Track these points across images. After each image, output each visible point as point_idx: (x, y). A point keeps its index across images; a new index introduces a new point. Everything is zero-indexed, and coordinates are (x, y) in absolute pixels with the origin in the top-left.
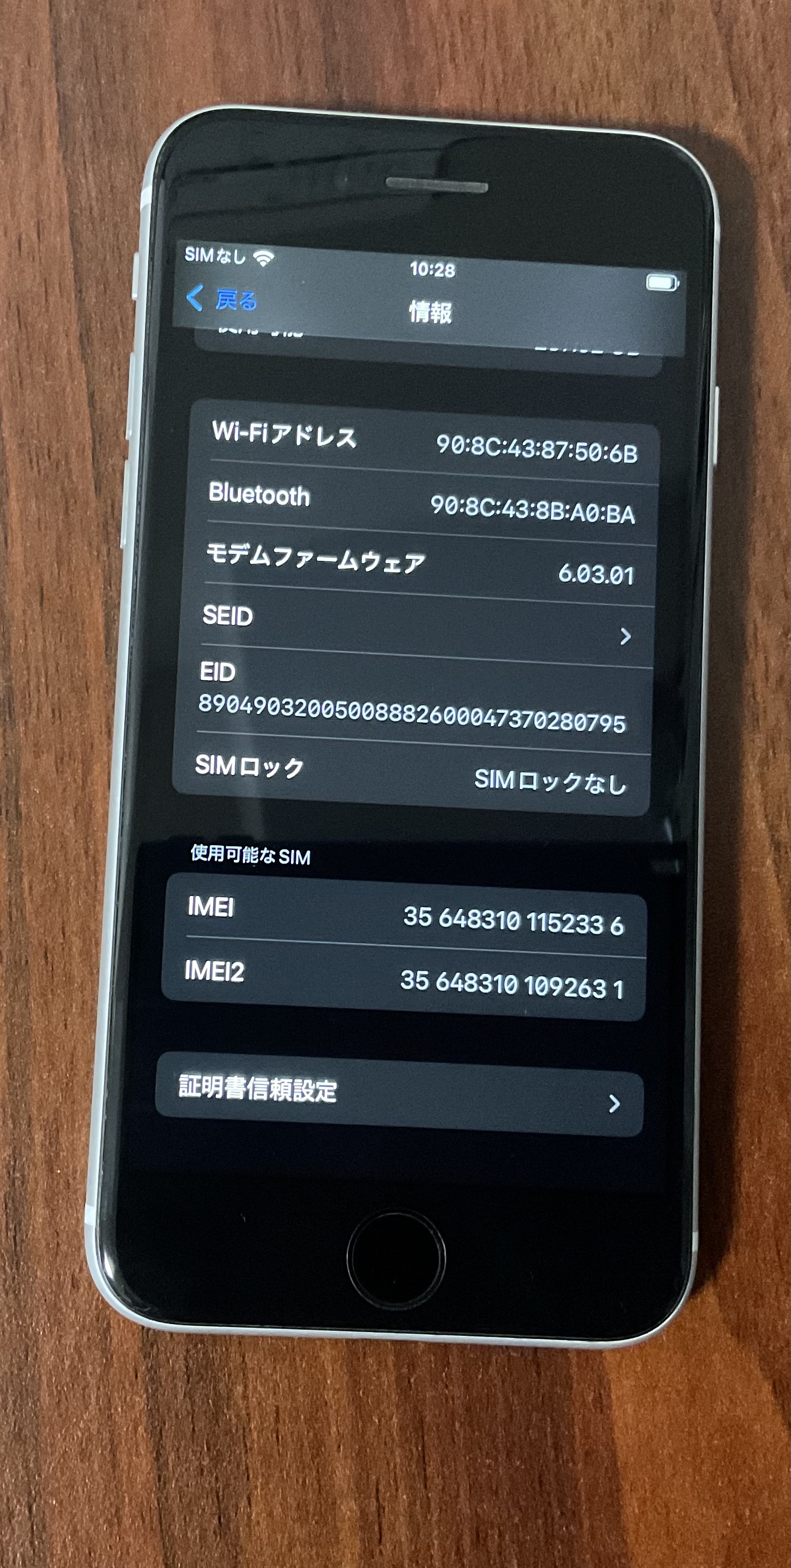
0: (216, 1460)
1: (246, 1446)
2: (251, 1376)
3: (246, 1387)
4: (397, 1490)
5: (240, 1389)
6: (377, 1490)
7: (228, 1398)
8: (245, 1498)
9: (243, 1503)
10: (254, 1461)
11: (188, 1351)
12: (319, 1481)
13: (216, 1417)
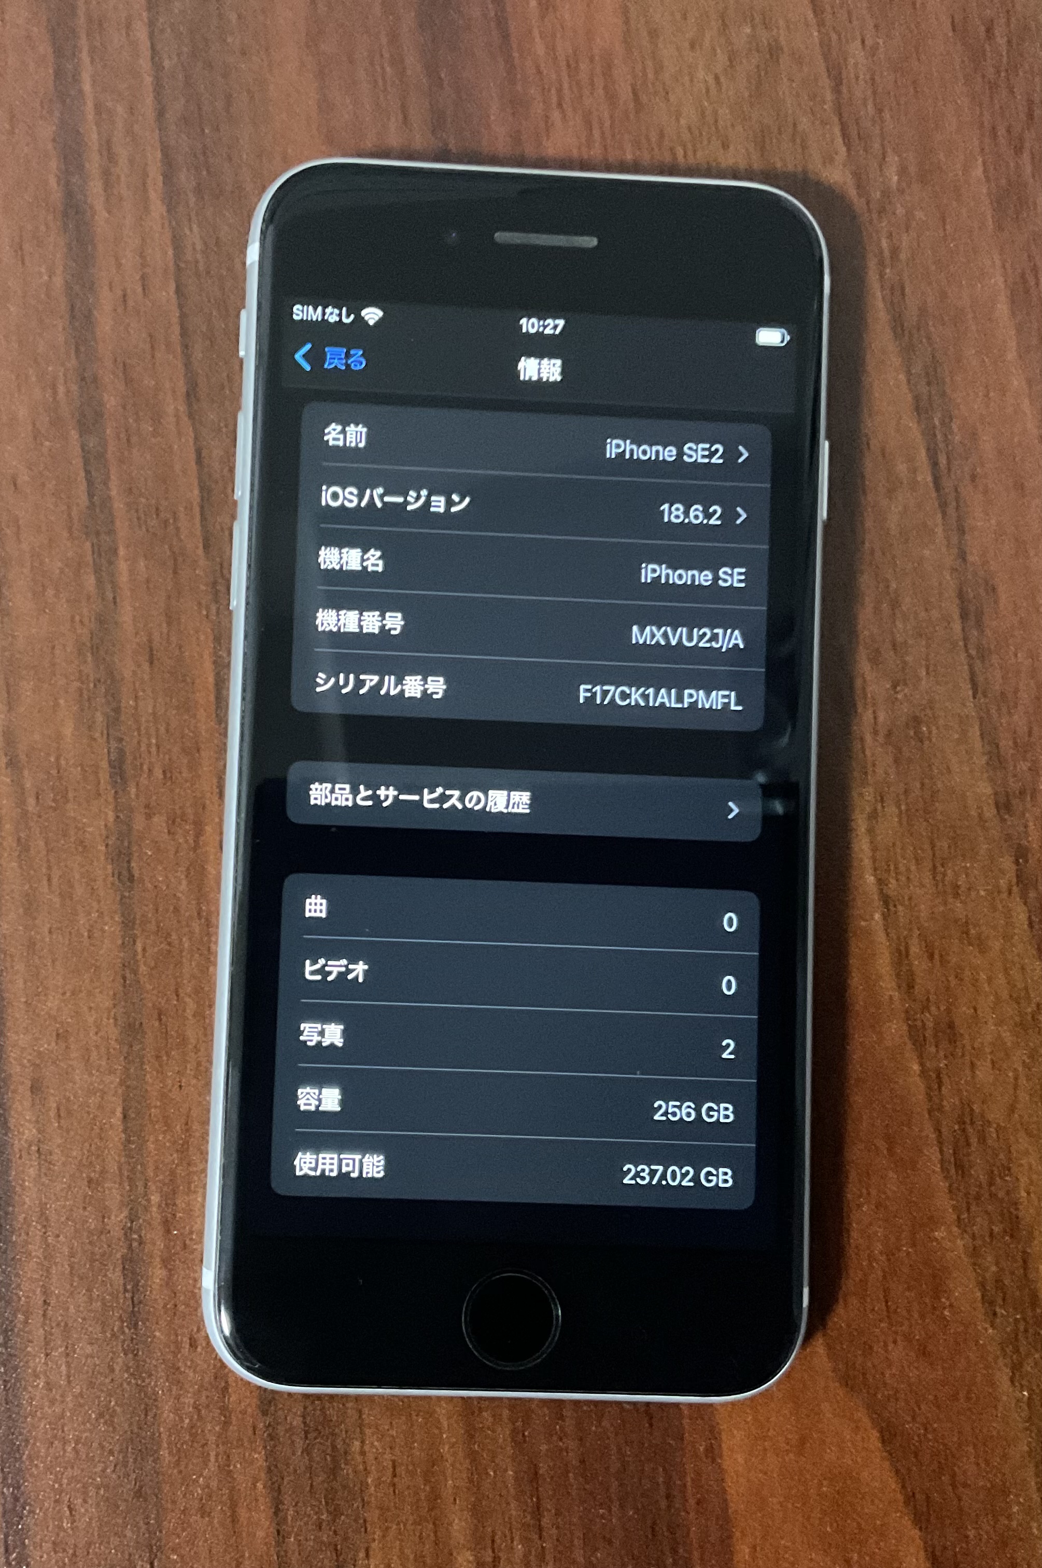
0: (336, 1513)
1: (363, 1500)
2: (368, 1431)
3: (363, 1442)
4: (512, 1542)
5: (357, 1444)
6: (493, 1541)
7: (346, 1453)
8: (363, 1550)
9: (362, 1554)
10: (372, 1515)
11: (305, 1408)
12: (435, 1532)
13: (334, 1471)
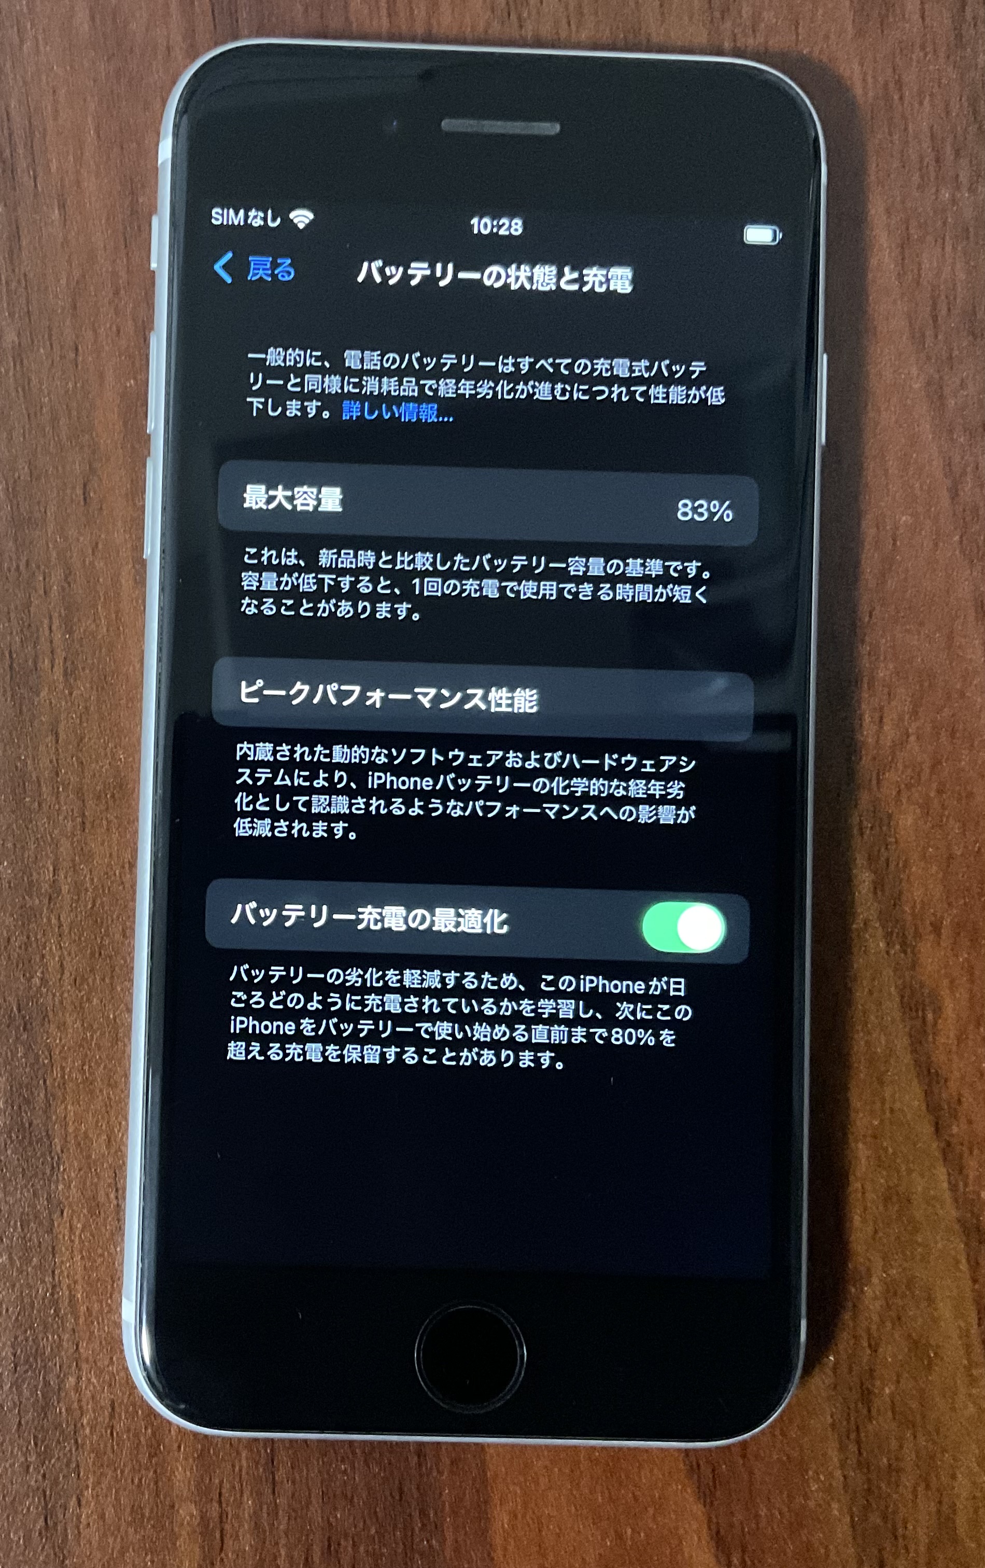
0: (44, 1457)
1: (76, 1442)
2: (85, 1366)
3: (79, 1378)
4: (242, 1496)
5: (72, 1380)
6: (220, 1494)
7: (60, 1389)
8: (74, 1499)
9: (73, 1502)
10: (87, 1459)
11: (16, 1338)
12: (156, 1483)
13: (45, 1409)
